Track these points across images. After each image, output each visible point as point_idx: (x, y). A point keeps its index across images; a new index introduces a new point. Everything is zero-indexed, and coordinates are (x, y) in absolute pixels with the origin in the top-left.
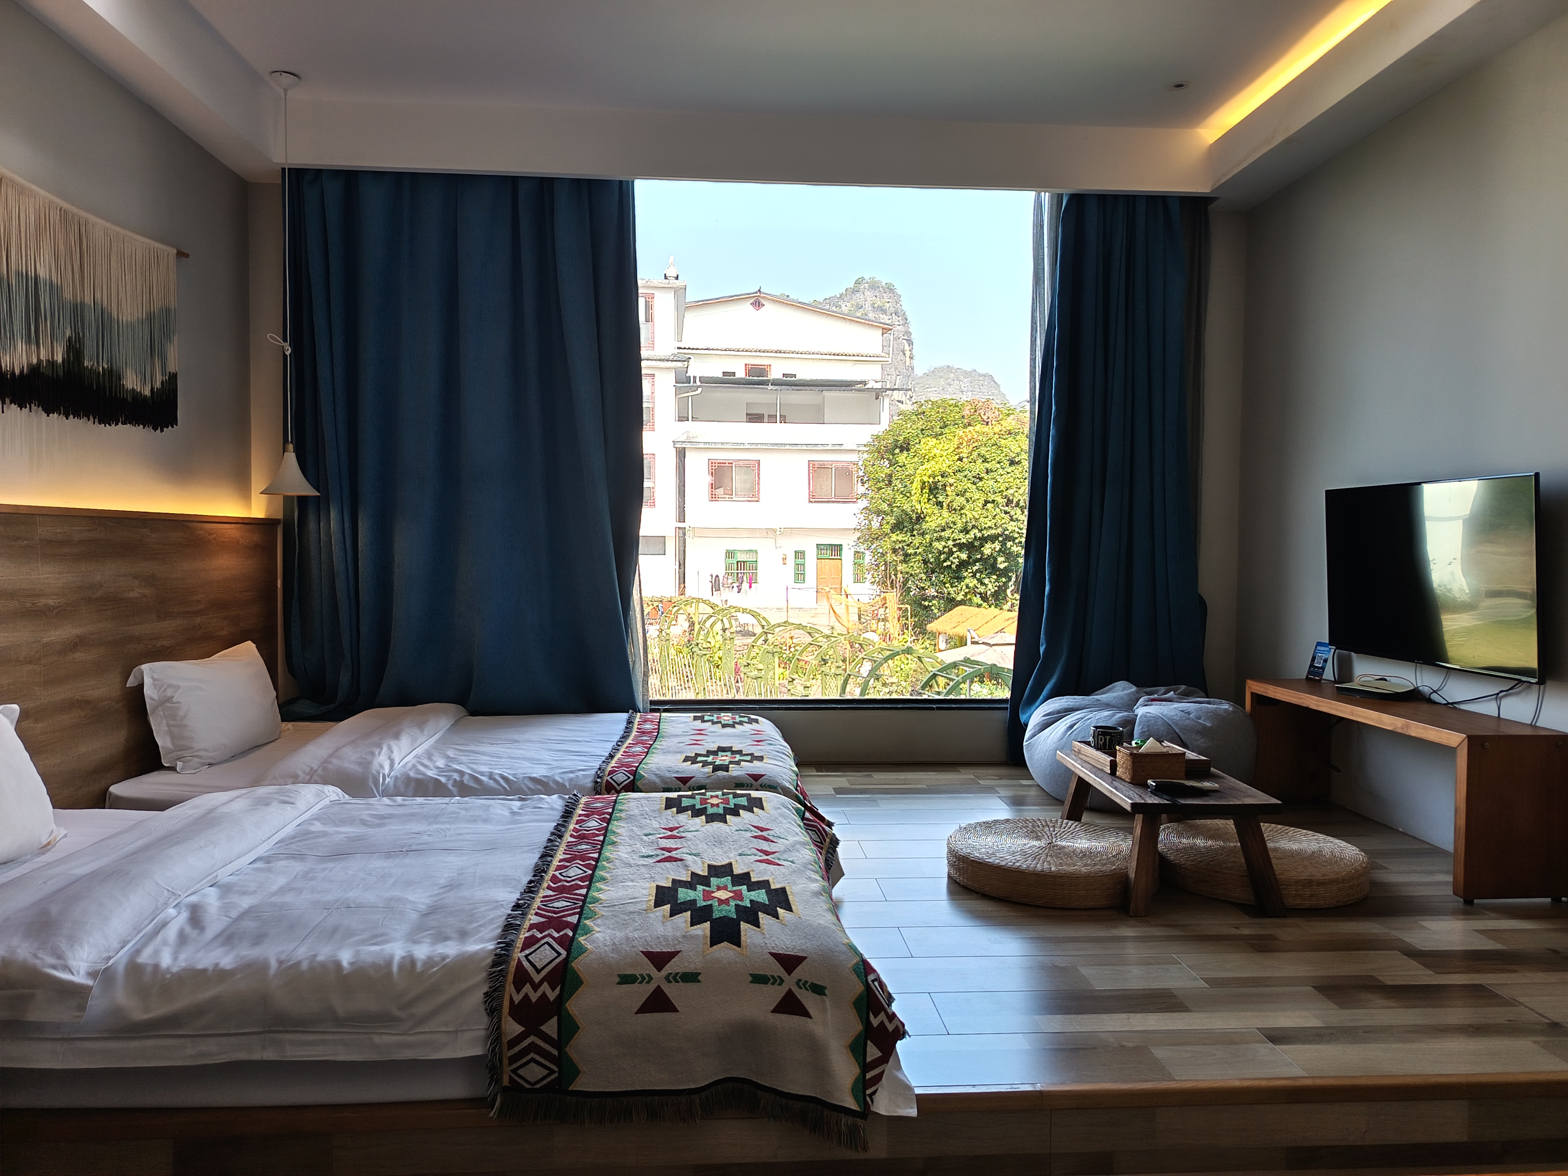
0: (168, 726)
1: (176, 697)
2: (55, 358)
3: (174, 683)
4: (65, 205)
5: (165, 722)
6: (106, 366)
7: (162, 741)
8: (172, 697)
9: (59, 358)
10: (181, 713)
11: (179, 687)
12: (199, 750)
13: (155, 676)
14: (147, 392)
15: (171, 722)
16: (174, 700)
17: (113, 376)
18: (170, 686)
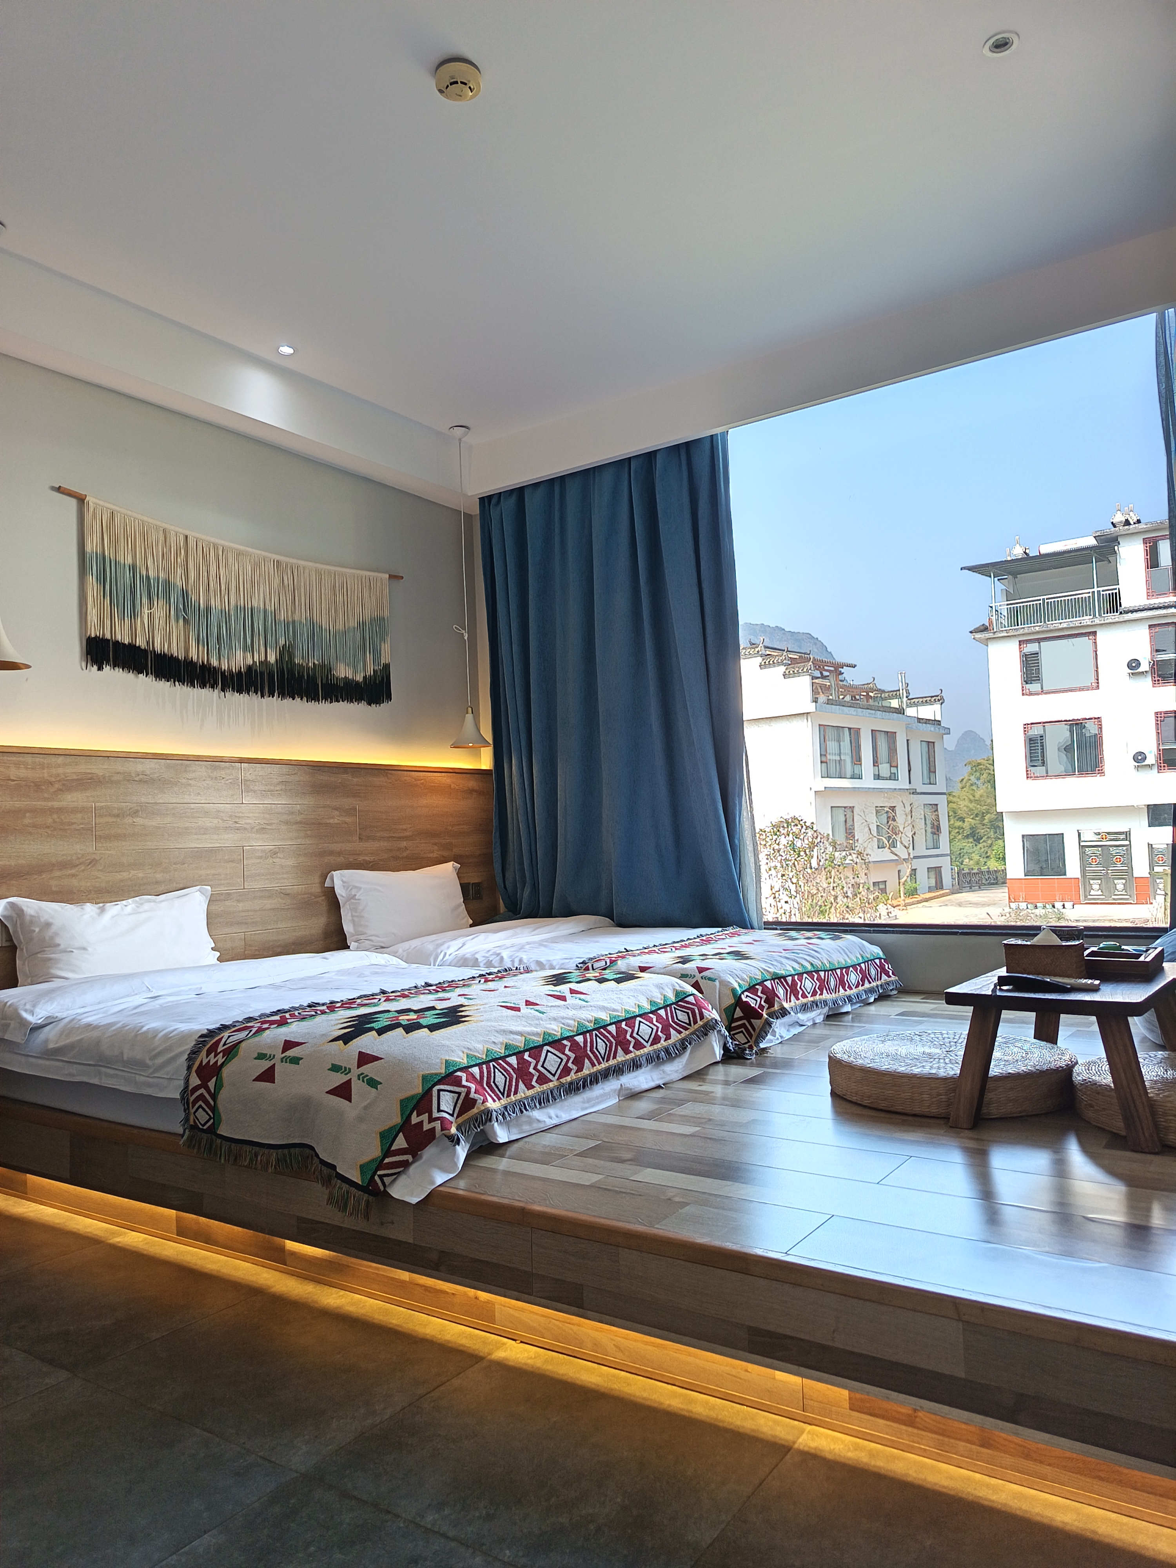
0: (352, 916)
1: (358, 895)
2: (268, 659)
3: (357, 885)
4: (277, 557)
5: (350, 914)
6: (316, 662)
7: (348, 928)
8: (355, 895)
9: (272, 658)
10: (361, 908)
11: (360, 888)
12: (372, 936)
13: (344, 879)
14: (359, 678)
15: (354, 914)
16: (357, 897)
17: (326, 669)
18: (356, 887)
